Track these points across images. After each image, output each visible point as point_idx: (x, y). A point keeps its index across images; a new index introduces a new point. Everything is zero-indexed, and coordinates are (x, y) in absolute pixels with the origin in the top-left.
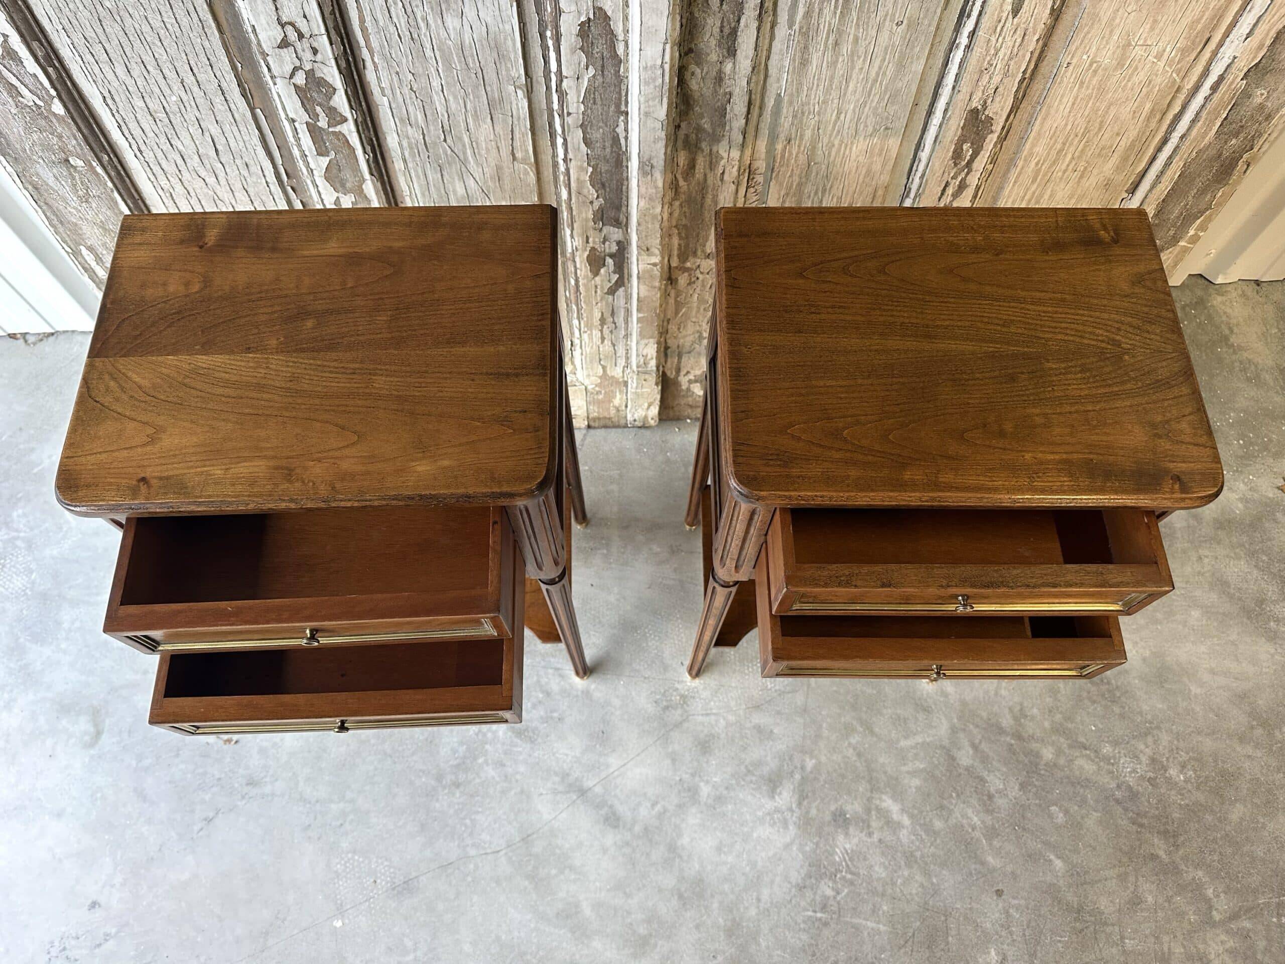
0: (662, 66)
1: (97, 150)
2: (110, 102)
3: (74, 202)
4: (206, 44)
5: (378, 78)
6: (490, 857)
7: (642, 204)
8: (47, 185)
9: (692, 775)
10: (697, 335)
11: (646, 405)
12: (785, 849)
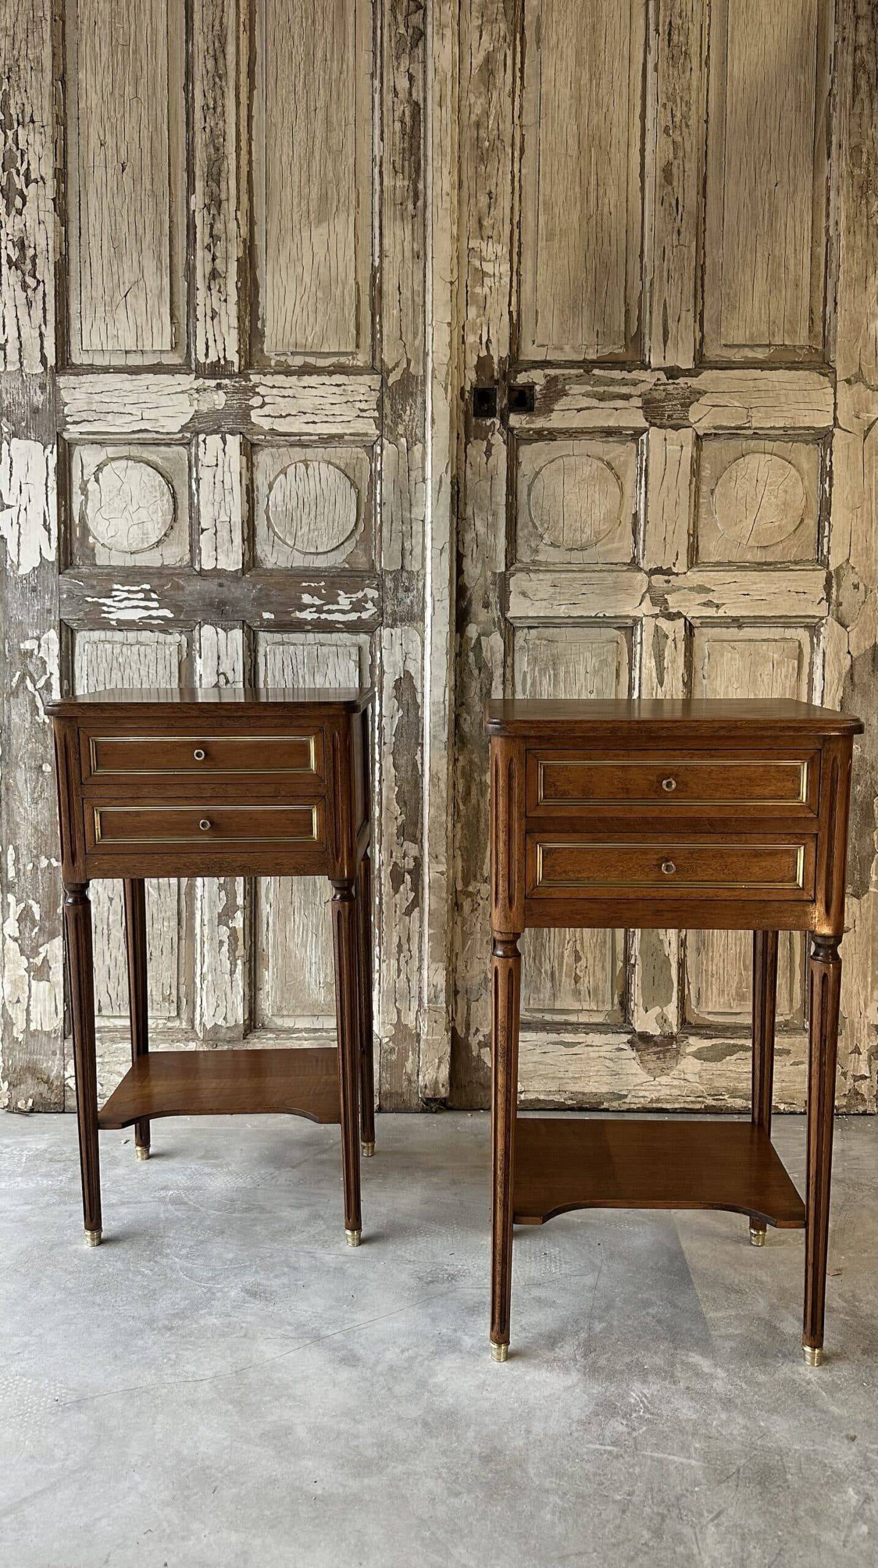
0: (444, 702)
7: (432, 812)
9: (455, 1330)
10: (483, 976)
11: (436, 1061)
12: (565, 1391)
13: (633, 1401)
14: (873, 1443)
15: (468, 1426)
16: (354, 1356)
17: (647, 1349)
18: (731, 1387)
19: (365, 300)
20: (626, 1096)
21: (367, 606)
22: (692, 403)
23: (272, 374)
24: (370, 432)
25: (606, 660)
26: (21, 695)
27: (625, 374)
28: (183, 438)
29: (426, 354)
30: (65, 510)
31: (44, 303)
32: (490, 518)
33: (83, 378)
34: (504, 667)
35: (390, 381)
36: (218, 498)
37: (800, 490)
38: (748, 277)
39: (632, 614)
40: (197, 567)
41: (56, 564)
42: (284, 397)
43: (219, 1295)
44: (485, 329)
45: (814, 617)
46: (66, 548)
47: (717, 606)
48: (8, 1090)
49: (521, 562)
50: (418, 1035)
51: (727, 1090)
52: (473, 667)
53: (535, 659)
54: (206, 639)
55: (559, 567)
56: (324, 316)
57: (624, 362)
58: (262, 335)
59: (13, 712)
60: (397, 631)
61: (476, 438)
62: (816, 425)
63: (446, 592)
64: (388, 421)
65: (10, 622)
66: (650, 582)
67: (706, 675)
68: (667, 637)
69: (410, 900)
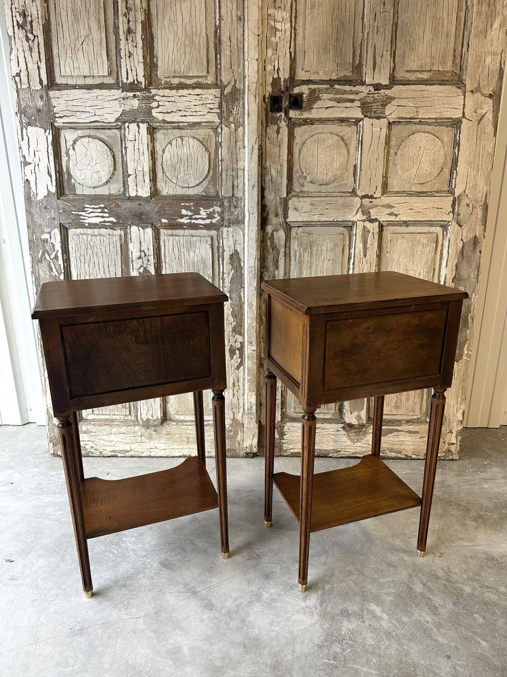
0: (255, 267)
4: (116, 258)
6: (134, 620)
7: (249, 321)
9: (259, 589)
11: (252, 436)
12: (311, 626)
13: (344, 633)
14: (459, 660)
15: (265, 647)
16: (211, 604)
17: (350, 601)
18: (390, 625)
19: (212, 45)
20: (340, 451)
21: (215, 216)
22: (387, 104)
23: (163, 89)
24: (215, 121)
25: (337, 244)
26: (43, 262)
27: (352, 88)
28: (117, 125)
29: (244, 77)
30: (59, 165)
31: (39, 49)
32: (279, 168)
33: (63, 92)
34: (285, 248)
35: (226, 92)
36: (136, 158)
37: (442, 153)
38: (421, 31)
39: (352, 219)
40: (127, 195)
41: (56, 194)
42: (169, 102)
43: (148, 566)
44: (277, 62)
45: (445, 221)
46: (60, 185)
47: (396, 215)
48: (53, 447)
49: (294, 191)
50: (243, 424)
51: (388, 449)
52: (269, 247)
53: (301, 243)
54: (134, 233)
55: (314, 194)
56: (190, 55)
57: (351, 81)
58: (156, 66)
59: (40, 270)
60: (231, 229)
61: (271, 124)
62: (453, 117)
63: (256, 209)
64: (225, 115)
65: (35, 224)
66: (362, 202)
67: (388, 251)
68: (369, 232)
69: (239, 363)
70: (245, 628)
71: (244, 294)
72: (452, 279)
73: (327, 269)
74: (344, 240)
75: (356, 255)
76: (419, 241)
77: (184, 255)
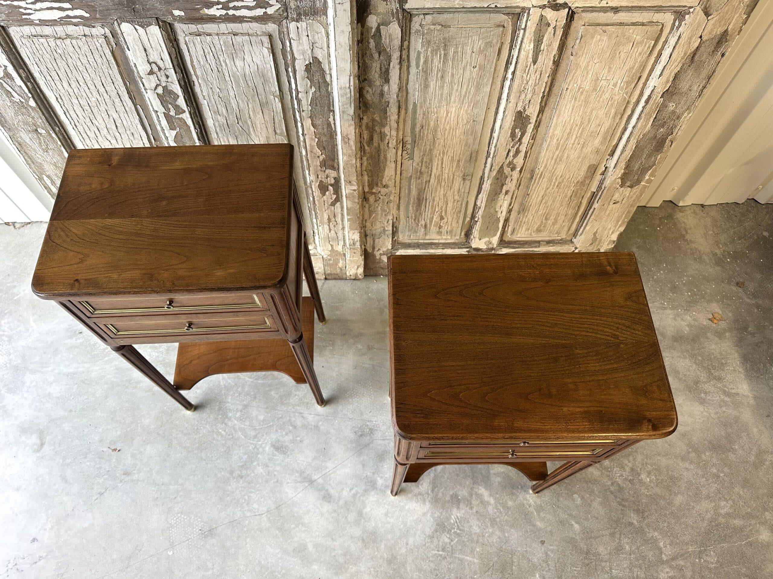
0: (349, 88)
1: (53, 125)
2: (60, 100)
3: (40, 152)
4: (111, 72)
5: (201, 91)
6: (258, 517)
7: (345, 158)
8: (26, 143)
9: (373, 474)
10: (382, 229)
11: (356, 267)
12: (423, 516)
13: (452, 522)
14: (551, 545)
15: (381, 541)
16: (329, 495)
17: (461, 484)
18: (495, 510)
21: (271, 2)
25: (491, 42)
34: (401, 50)
39: (522, 5)
43: (261, 449)
45: (685, 6)
50: (344, 254)
52: (374, 51)
53: (429, 42)
54: (128, 34)
60: (303, 25)
67: (574, 53)
68: (549, 25)
69: (333, 199)
70: (363, 521)
71: (334, 120)
72: (662, 93)
73: (469, 79)
74: (504, 34)
75: (520, 61)
76: (628, 39)
77: (226, 65)
